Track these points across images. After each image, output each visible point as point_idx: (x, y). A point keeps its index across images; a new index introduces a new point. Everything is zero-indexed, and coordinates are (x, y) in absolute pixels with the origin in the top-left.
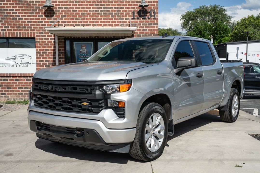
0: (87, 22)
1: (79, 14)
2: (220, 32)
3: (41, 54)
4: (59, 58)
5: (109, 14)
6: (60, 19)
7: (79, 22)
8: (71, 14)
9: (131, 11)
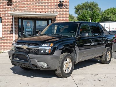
0: (31, 10)
1: (26, 5)
2: (95, 16)
3: (5, 26)
4: (15, 29)
5: (43, 5)
6: (16, 8)
7: (26, 9)
8: (22, 5)
9: (55, 4)
